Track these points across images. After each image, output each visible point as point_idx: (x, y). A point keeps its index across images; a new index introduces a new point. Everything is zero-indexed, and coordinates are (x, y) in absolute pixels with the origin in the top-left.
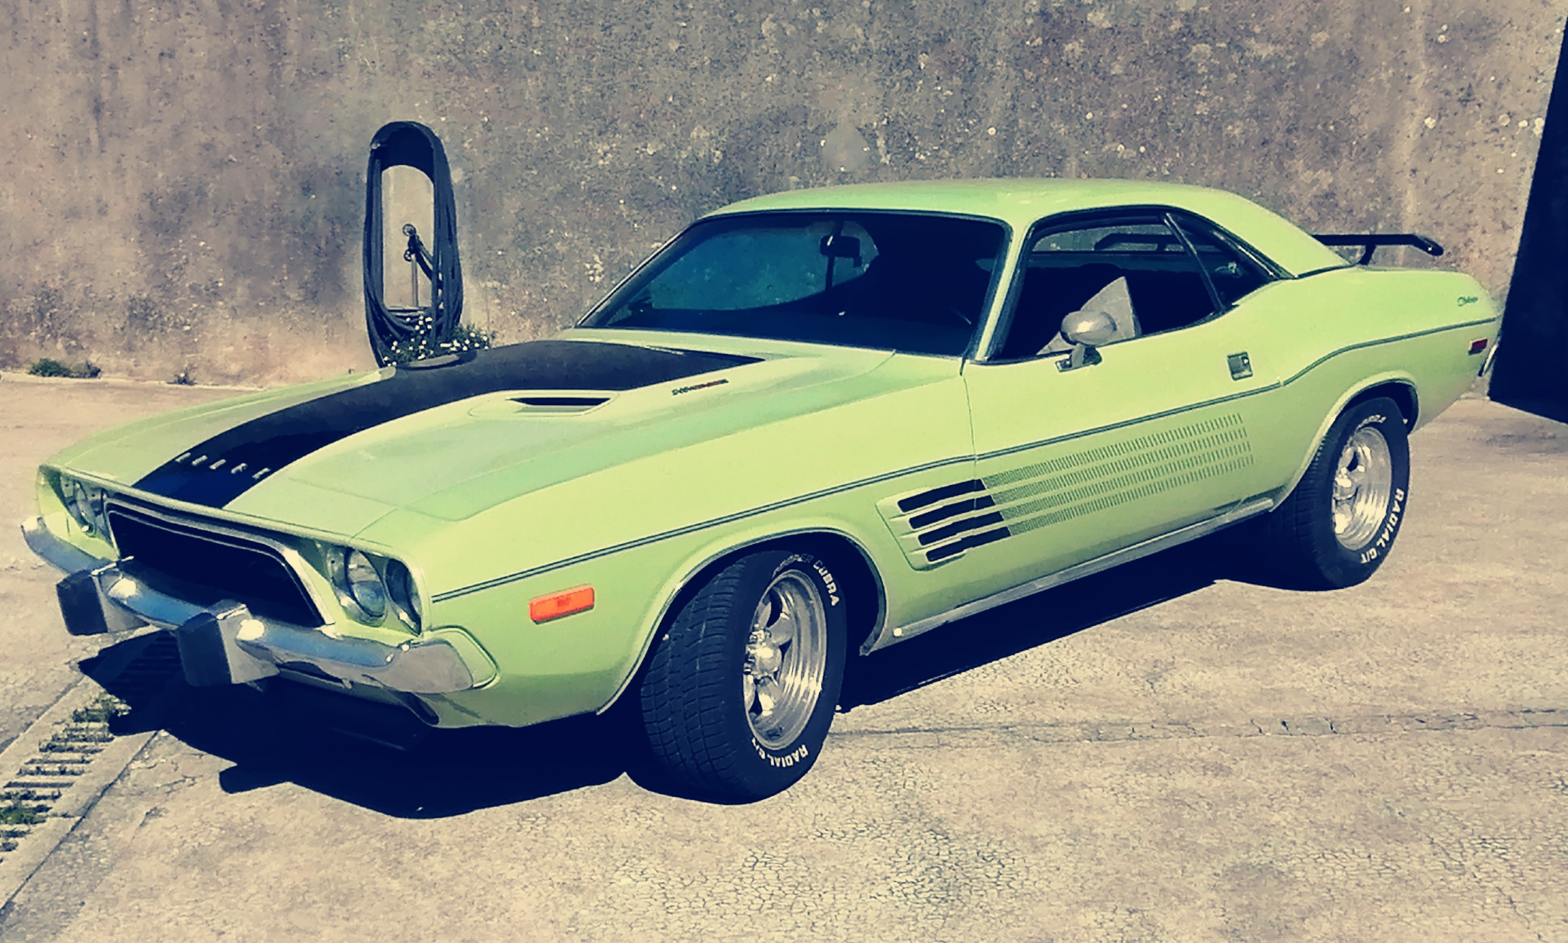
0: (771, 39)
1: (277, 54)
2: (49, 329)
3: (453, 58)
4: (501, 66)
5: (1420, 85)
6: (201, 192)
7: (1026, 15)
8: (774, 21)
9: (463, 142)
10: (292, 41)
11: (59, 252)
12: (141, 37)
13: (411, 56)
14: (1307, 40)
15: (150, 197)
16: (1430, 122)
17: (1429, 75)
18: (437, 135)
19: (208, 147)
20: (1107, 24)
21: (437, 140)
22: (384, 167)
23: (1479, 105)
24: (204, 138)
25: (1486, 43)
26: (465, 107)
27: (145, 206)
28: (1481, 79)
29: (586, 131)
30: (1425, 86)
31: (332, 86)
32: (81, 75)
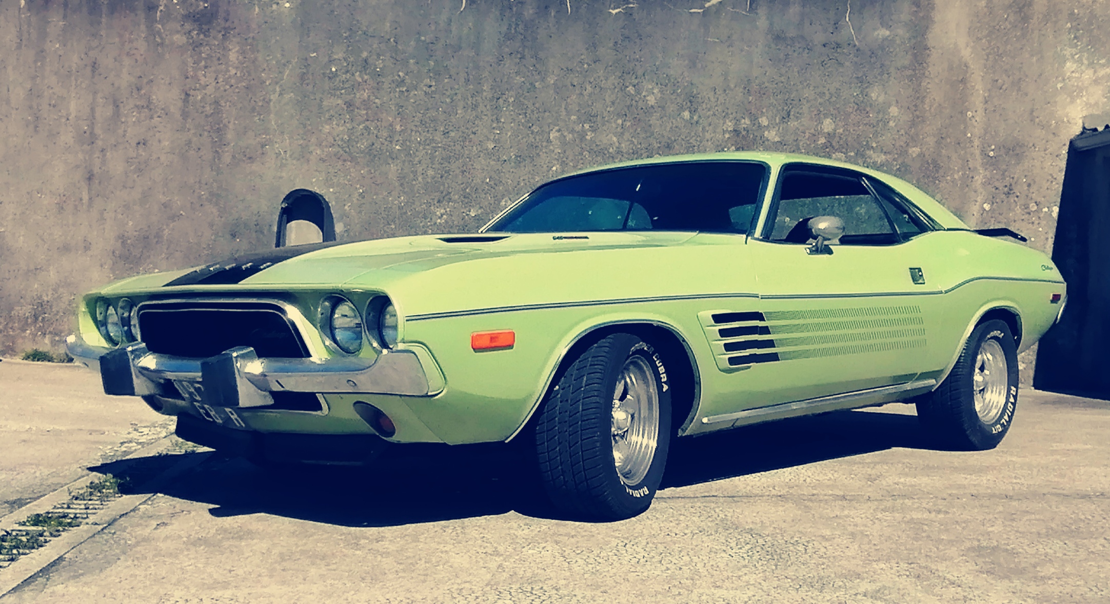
0: (556, 142)
1: (219, 144)
2: (40, 329)
3: (340, 150)
4: (373, 156)
5: (979, 182)
6: (158, 236)
7: (724, 132)
8: (559, 131)
9: (345, 205)
10: (230, 135)
11: (52, 276)
12: (125, 131)
13: (311, 149)
14: (906, 152)
15: (122, 239)
16: (987, 207)
17: (985, 177)
18: (327, 200)
19: (165, 205)
20: (777, 139)
21: (327, 203)
22: (288, 222)
23: (1017, 197)
24: (163, 199)
25: (1019, 157)
26: (347, 183)
27: (119, 244)
28: (1017, 181)
29: (429, 201)
30: (983, 184)
31: (255, 167)
32: (80, 156)
